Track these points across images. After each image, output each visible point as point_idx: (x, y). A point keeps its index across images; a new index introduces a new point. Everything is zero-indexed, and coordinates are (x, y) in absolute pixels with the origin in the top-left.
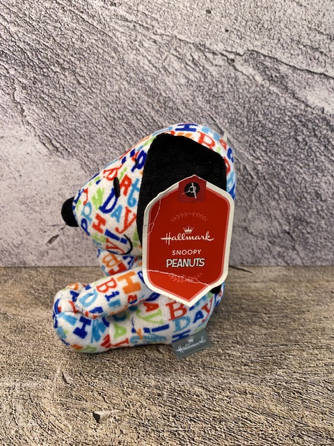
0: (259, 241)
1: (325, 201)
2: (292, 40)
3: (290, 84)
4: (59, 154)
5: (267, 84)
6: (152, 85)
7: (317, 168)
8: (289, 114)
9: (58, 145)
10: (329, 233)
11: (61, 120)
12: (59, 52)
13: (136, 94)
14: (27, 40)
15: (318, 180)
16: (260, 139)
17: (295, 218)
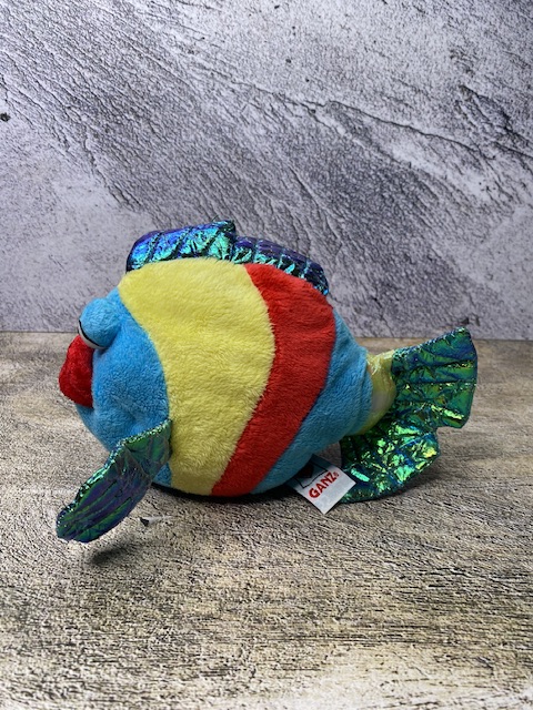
0: (343, 308)
1: (415, 264)
2: (376, 92)
3: (374, 137)
4: (129, 207)
5: (350, 136)
6: (230, 136)
7: (406, 228)
8: (374, 168)
9: (129, 197)
10: (420, 300)
11: (133, 170)
12: (134, 99)
13: (212, 144)
14: (101, 86)
15: (407, 241)
16: (343, 195)
17: (383, 284)
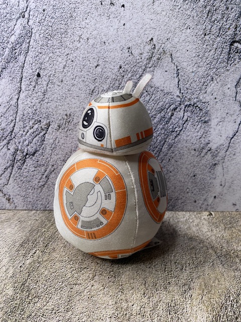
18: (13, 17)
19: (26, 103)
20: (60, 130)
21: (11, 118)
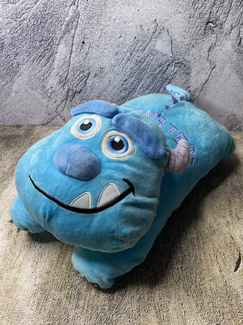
18: (68, 4)
19: (75, 60)
20: (96, 77)
21: (66, 69)
